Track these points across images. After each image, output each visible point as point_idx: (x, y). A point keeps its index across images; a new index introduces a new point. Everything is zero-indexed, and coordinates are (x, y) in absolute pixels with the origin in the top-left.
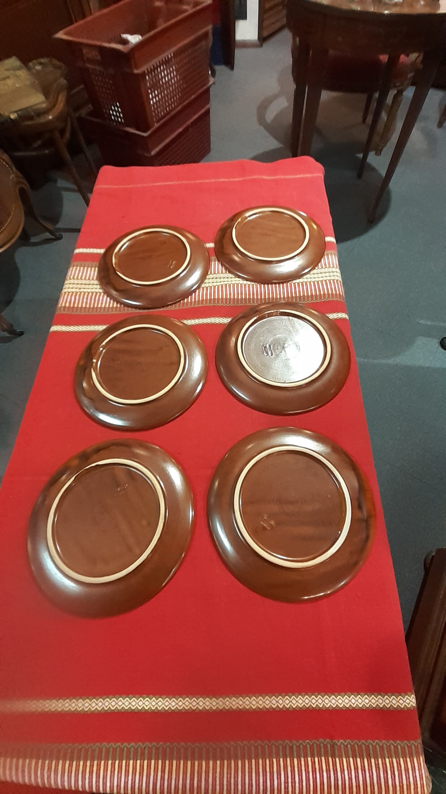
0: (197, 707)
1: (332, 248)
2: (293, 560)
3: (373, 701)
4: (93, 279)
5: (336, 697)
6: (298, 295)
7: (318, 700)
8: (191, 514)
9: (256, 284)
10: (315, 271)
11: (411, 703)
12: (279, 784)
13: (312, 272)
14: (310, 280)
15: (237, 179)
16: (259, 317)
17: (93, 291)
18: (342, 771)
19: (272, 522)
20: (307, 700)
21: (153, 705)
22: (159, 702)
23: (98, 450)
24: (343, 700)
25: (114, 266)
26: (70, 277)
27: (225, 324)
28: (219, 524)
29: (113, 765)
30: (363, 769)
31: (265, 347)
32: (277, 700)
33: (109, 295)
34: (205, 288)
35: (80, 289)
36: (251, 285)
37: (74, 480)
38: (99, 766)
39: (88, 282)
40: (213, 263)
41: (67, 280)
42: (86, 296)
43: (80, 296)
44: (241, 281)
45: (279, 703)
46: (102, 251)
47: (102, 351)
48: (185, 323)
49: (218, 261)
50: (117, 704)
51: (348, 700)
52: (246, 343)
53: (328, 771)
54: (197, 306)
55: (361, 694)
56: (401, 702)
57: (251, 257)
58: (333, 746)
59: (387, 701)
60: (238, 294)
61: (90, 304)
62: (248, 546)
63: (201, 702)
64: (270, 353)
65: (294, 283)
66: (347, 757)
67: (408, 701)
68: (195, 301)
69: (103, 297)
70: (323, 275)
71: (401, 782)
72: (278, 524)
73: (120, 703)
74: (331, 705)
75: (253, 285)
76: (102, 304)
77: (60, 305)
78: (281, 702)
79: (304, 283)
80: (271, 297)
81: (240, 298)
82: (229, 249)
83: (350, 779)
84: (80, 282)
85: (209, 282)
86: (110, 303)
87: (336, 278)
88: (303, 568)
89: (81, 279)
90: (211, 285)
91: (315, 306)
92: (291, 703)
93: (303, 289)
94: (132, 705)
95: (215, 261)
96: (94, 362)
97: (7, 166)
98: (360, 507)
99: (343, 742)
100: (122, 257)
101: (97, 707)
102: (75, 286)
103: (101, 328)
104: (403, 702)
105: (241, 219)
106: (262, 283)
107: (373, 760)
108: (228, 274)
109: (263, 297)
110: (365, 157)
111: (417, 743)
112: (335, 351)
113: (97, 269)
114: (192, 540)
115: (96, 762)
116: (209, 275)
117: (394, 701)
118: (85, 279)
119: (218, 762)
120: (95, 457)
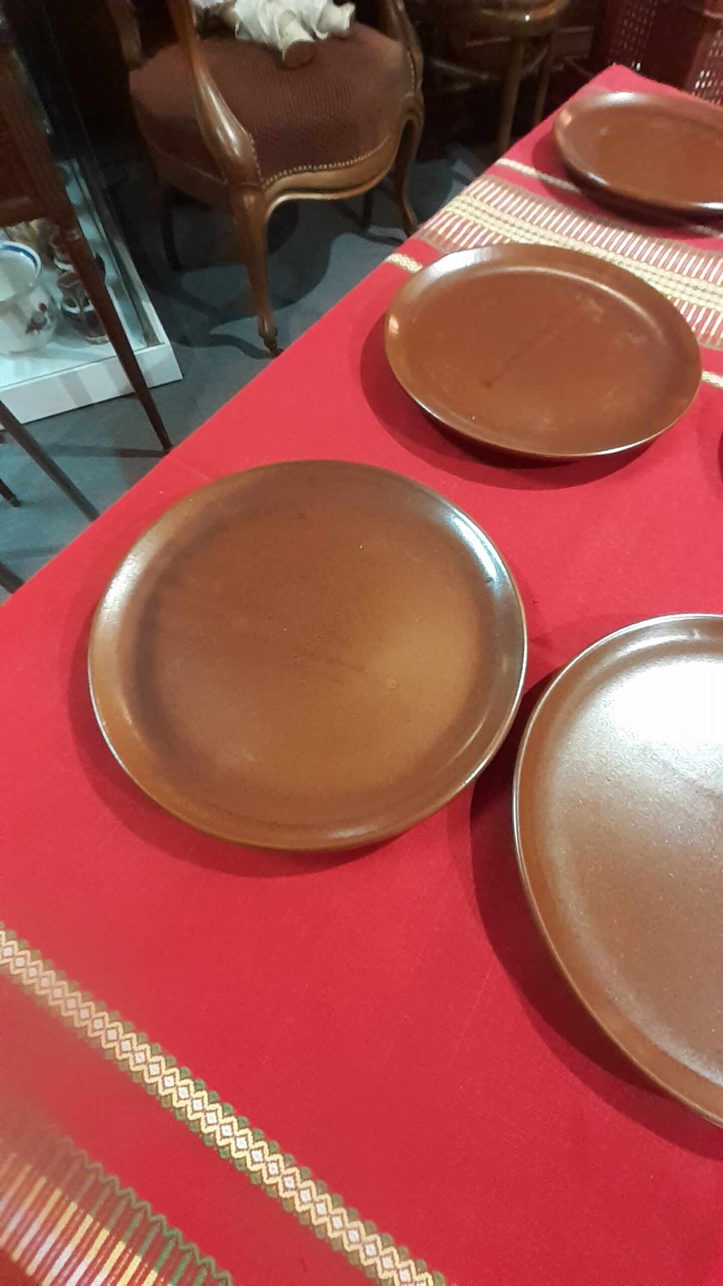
4: (510, 213)
17: (498, 232)
22: (211, 1111)
35: (478, 218)
39: (498, 214)
42: (481, 234)
43: (471, 228)
77: (426, 226)
84: (484, 207)
89: (489, 203)
97: (413, 73)
102: (471, 210)
118: (495, 207)
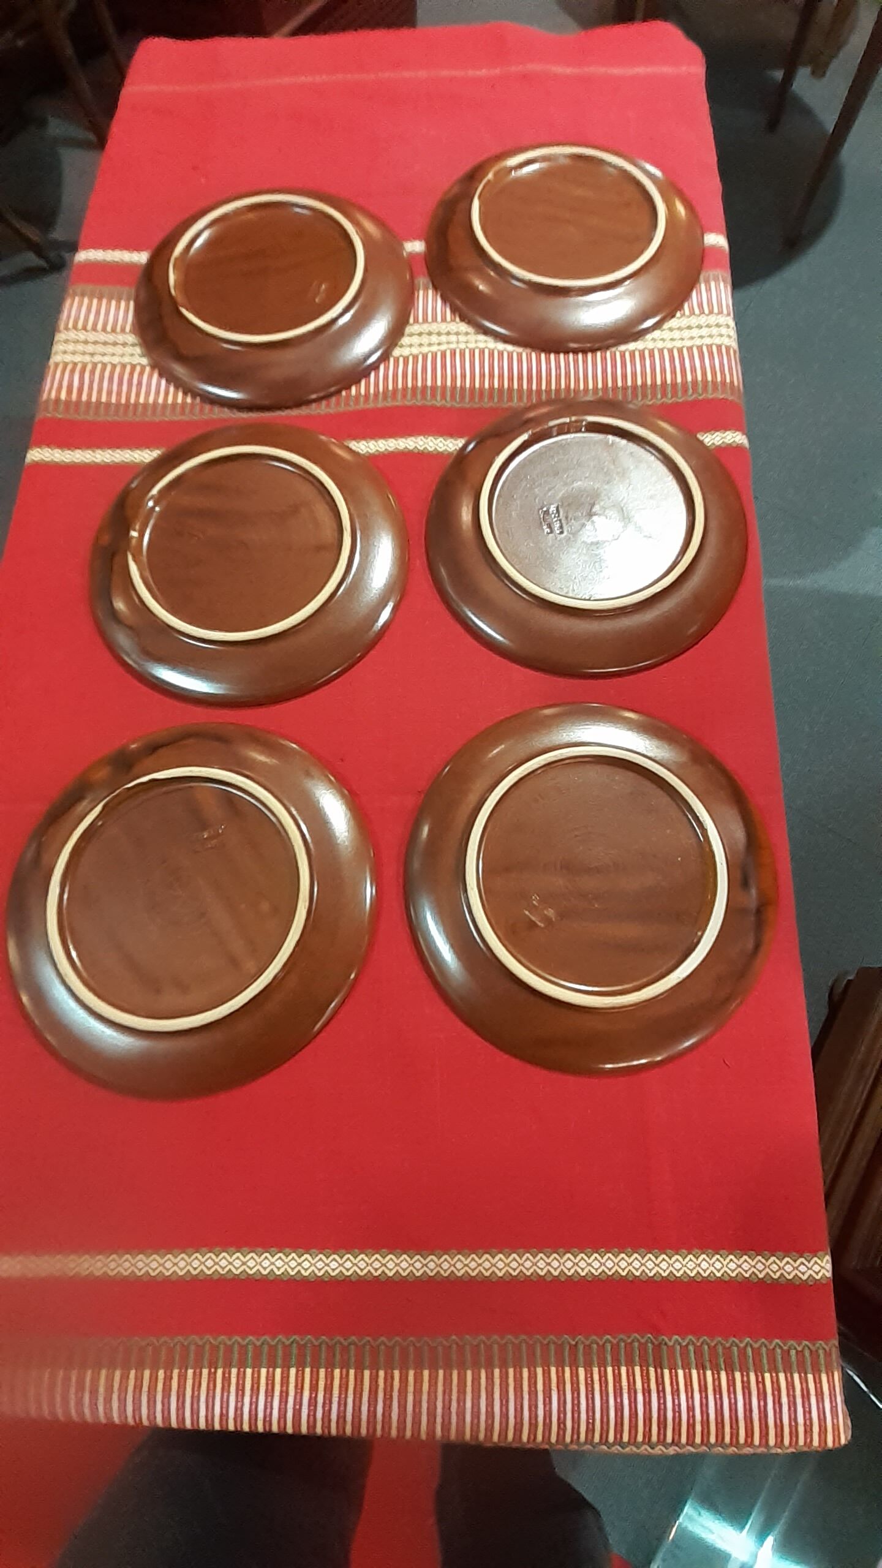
0: (383, 1272)
1: (717, 265)
2: (592, 991)
3: (746, 1266)
4: (123, 330)
5: (670, 1258)
6: (629, 383)
7: (633, 1262)
8: (369, 891)
9: (529, 350)
10: (673, 323)
11: (823, 1271)
12: (548, 1414)
13: (666, 326)
14: (660, 345)
15: (483, 72)
16: (533, 434)
17: (123, 362)
18: (676, 1392)
19: (550, 913)
20: (609, 1262)
21: (293, 1266)
22: (303, 1262)
23: (153, 748)
24: (684, 1263)
25: (173, 292)
26: (67, 324)
27: (450, 454)
28: (431, 914)
29: (212, 1378)
30: (718, 1390)
31: (545, 511)
32: (548, 1261)
33: (165, 373)
34: (401, 360)
35: (92, 355)
36: (515, 356)
37: (101, 812)
38: (182, 1378)
39: (111, 338)
40: (421, 293)
41: (60, 332)
42: (107, 374)
43: (93, 372)
44: (490, 343)
45: (552, 1267)
46: (142, 258)
47: (153, 508)
48: (354, 448)
49: (435, 288)
50: (216, 1263)
51: (695, 1263)
52: (501, 501)
53: (647, 1392)
54: (380, 405)
55: (722, 1252)
56: (803, 1268)
57: (517, 275)
58: (657, 1348)
59: (775, 1267)
60: (482, 375)
61: (119, 394)
62: (494, 960)
63: (391, 1262)
64: (557, 526)
65: (621, 352)
66: (686, 1366)
67: (817, 1268)
68: (376, 394)
69: (150, 377)
70: (695, 332)
71: (793, 1419)
72: (562, 915)
73: (223, 1263)
74: (658, 1272)
75: (520, 356)
76: (148, 394)
77: (45, 396)
78: (555, 1264)
79: (647, 353)
80: (563, 386)
81: (487, 386)
82: (463, 257)
83: (691, 1409)
84: (92, 336)
85: (409, 346)
86: (167, 393)
87: (726, 341)
88: (613, 1008)
89: (94, 329)
90: (415, 351)
91: (670, 413)
92: (576, 1267)
93: (643, 366)
94: (248, 1267)
95: (426, 289)
96: (133, 537)
98: (745, 883)
99: (680, 1339)
100: (192, 267)
101: (175, 1268)
102: (80, 347)
103: (146, 456)
104: (806, 1269)
105: (495, 175)
106: (544, 350)
107: (738, 1375)
108: (457, 323)
109: (544, 387)
110: (789, 78)
111: (829, 1345)
112: (713, 524)
113: (132, 304)
114: (371, 945)
115: (176, 1372)
116: (411, 325)
117: (788, 1268)
118: (104, 329)
119: (426, 1373)
120: (149, 762)
